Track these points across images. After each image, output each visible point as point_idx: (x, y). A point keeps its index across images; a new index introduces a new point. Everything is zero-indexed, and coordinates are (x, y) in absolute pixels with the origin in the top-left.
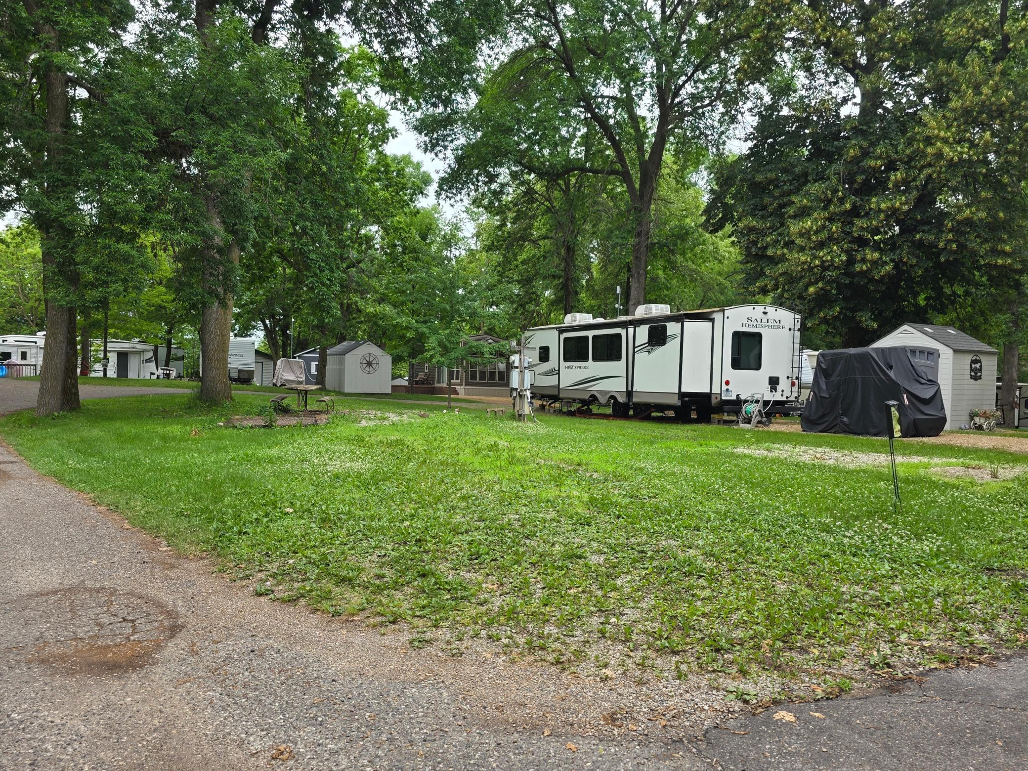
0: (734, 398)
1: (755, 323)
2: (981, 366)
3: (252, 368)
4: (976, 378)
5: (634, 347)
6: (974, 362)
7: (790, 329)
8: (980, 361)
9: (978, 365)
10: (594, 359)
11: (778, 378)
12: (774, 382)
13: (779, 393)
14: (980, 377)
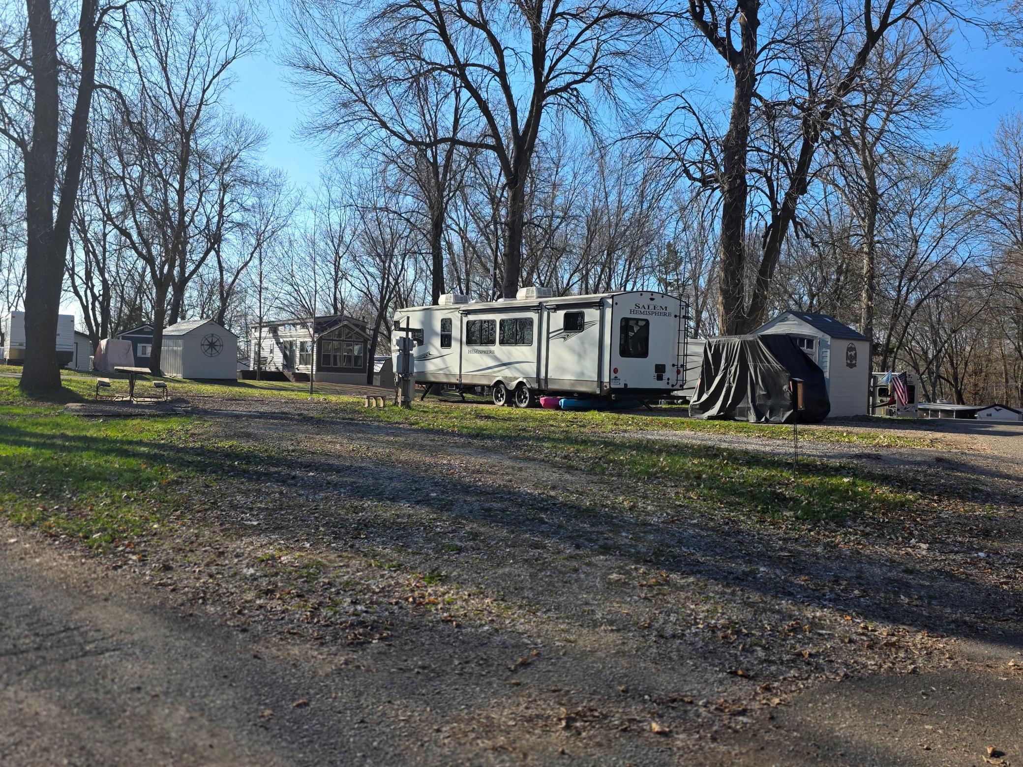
0: (622, 386)
1: (642, 310)
2: (855, 354)
3: (73, 349)
4: (851, 366)
5: (548, 333)
6: (850, 349)
7: (676, 316)
8: (854, 349)
9: (853, 353)
10: (502, 342)
11: (664, 366)
12: (660, 370)
13: (665, 381)
14: (854, 365)
